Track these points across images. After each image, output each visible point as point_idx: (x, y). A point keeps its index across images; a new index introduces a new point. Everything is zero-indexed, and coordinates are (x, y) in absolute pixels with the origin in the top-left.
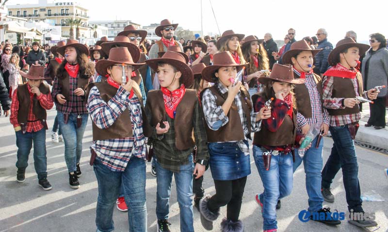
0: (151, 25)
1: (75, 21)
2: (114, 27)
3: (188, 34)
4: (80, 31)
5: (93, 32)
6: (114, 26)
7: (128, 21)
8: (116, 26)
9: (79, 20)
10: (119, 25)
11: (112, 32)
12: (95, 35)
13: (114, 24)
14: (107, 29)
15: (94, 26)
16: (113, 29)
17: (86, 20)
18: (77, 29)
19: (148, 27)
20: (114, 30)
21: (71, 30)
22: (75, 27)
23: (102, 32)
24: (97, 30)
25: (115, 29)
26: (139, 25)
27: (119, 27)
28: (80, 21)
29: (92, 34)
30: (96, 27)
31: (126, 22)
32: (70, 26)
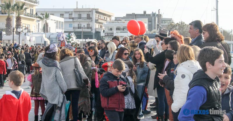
0: (127, 15)
1: (15, 5)
2: (73, 18)
3: (183, 28)
4: (23, 22)
5: (41, 24)
6: (73, 16)
7: (93, 9)
8: (77, 16)
9: (21, 5)
10: (80, 15)
11: (70, 26)
12: (46, 29)
13: (73, 14)
14: (62, 20)
15: (44, 16)
16: (71, 20)
17: (32, 6)
18: (18, 19)
19: (122, 18)
20: (74, 22)
21: (9, 19)
22: (14, 15)
23: (55, 25)
24: (48, 21)
25: (74, 20)
26: (110, 16)
27: (80, 18)
28: (22, 7)
29: (41, 27)
30: (47, 16)
31: (91, 11)
32: (7, 15)
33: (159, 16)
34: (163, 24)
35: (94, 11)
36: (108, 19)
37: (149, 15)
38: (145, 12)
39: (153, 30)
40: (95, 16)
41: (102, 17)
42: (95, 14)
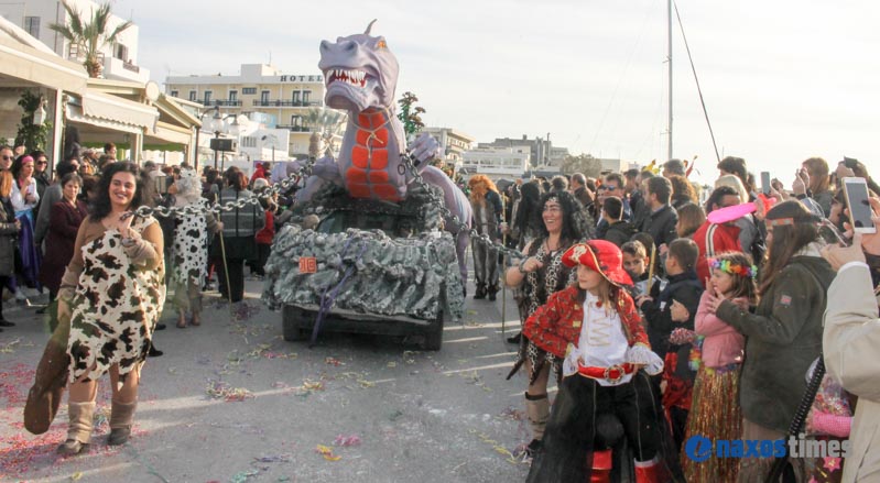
0: (497, 140)
7: (443, 130)
19: (490, 145)
21: (314, 141)
26: (468, 141)
31: (441, 132)
32: (311, 133)
33: (548, 143)
34: (554, 157)
35: (445, 133)
36: (466, 146)
37: (533, 142)
38: (525, 137)
39: (539, 166)
40: (446, 140)
41: (457, 142)
42: (446, 136)
